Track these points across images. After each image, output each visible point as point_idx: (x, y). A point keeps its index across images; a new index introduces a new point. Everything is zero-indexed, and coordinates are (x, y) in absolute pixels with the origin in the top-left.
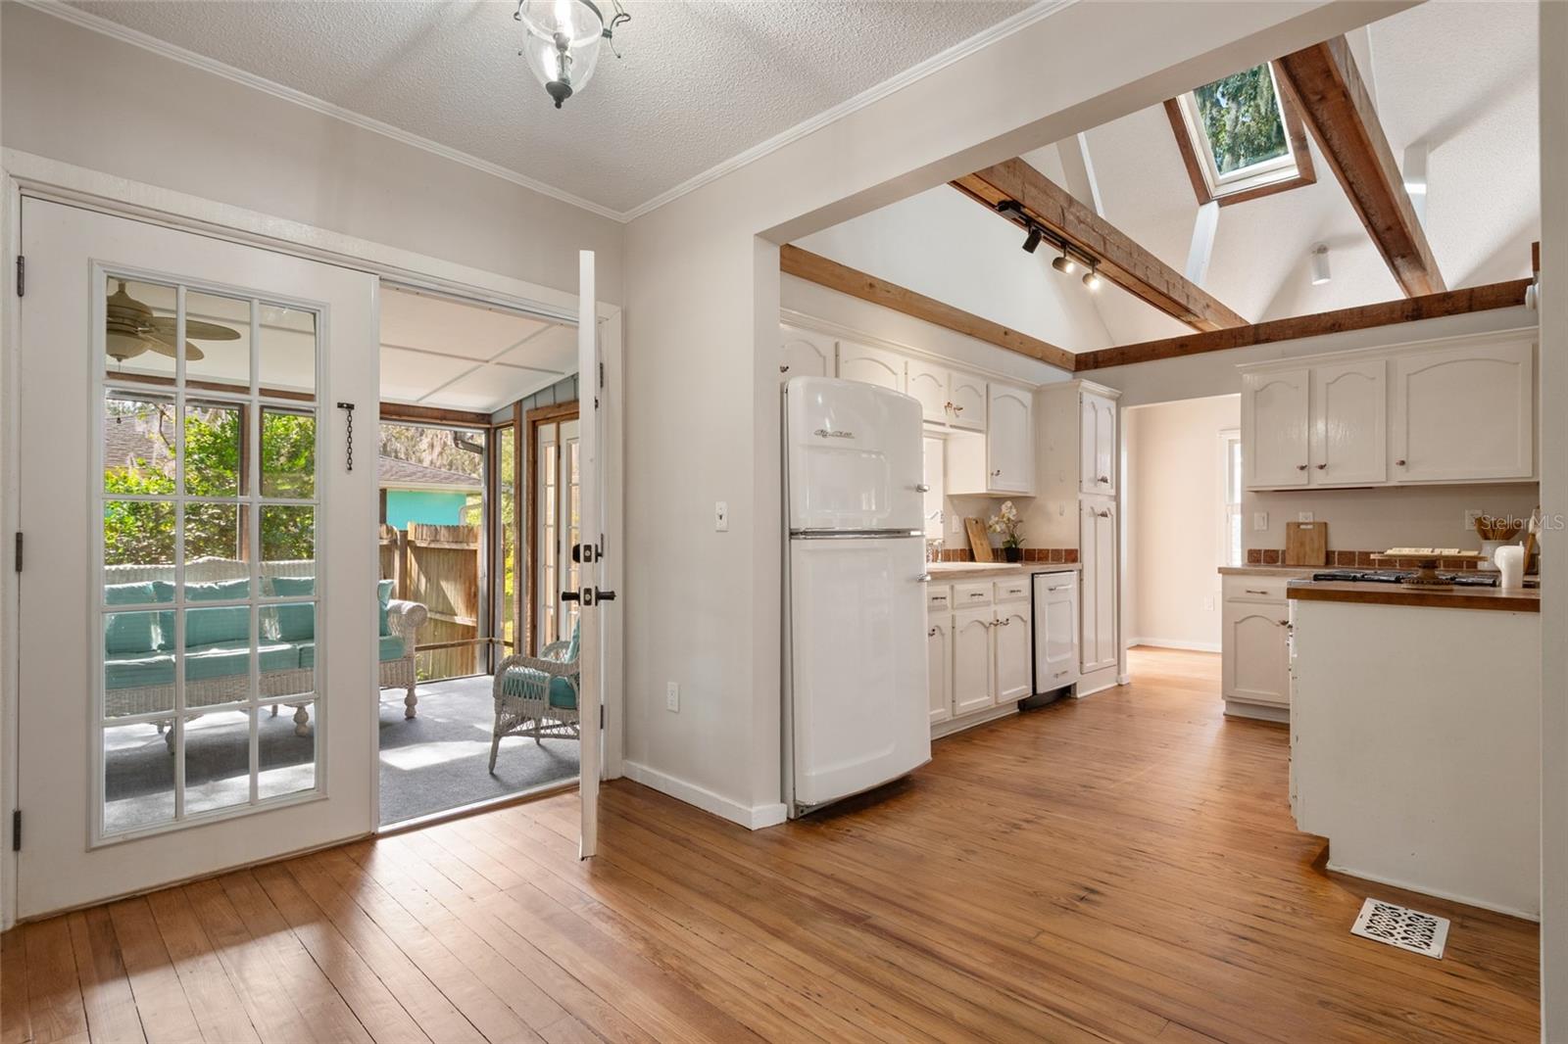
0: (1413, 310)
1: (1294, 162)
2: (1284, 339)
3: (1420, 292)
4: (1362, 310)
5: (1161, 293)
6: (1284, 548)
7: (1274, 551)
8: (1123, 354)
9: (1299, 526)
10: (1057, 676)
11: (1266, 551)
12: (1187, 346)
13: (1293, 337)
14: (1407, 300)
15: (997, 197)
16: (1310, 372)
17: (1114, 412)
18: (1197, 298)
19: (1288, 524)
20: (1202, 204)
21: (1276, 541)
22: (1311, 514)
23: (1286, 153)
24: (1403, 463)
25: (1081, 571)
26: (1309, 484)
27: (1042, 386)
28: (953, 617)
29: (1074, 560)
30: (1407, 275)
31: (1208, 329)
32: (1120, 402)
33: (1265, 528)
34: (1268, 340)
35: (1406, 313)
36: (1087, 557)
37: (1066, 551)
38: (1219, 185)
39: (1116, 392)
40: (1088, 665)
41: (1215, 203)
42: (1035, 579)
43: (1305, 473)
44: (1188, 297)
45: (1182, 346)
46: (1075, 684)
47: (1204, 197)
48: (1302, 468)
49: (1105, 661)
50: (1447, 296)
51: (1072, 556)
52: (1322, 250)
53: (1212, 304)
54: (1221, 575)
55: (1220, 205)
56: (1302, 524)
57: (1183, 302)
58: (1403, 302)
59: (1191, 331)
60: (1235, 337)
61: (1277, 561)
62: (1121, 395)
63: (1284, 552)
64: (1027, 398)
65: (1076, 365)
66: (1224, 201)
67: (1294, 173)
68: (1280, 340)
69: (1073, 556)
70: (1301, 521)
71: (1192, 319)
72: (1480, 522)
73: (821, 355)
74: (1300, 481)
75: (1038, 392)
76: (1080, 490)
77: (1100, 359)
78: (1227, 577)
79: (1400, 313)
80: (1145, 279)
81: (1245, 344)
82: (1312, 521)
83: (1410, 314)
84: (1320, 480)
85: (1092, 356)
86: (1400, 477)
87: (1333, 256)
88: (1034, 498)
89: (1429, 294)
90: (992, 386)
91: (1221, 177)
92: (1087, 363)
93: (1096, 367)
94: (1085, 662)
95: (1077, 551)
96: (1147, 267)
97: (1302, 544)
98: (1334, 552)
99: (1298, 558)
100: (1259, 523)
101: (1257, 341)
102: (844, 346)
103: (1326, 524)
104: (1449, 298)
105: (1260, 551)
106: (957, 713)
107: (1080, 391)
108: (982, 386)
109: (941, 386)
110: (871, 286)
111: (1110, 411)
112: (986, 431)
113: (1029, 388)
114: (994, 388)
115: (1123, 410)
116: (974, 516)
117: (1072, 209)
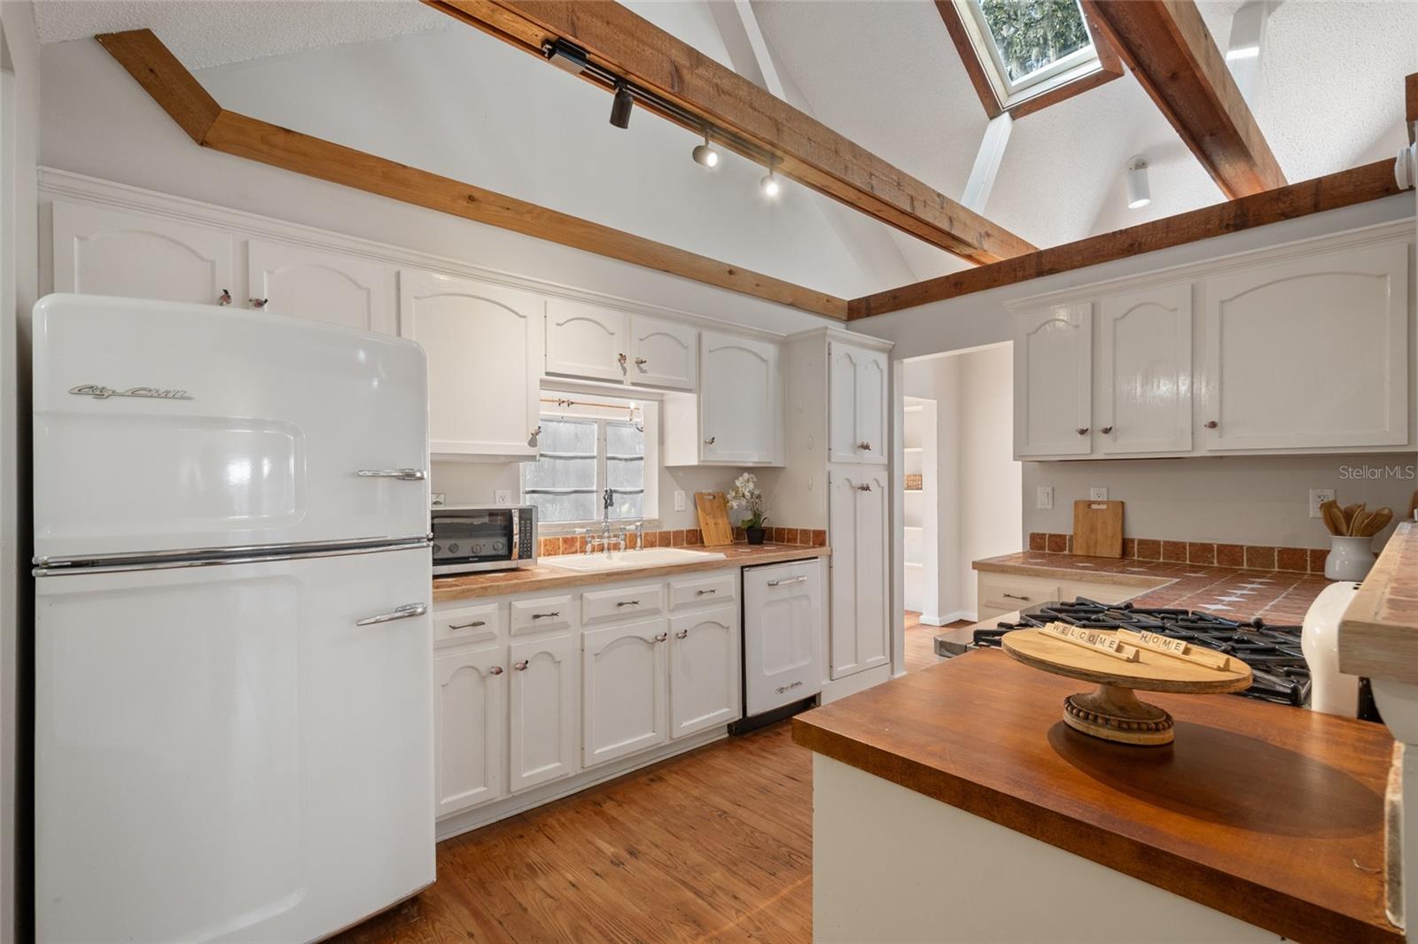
0: (1236, 217)
1: (1096, 55)
2: (1073, 268)
3: (1246, 191)
4: (1168, 222)
5: (903, 212)
6: (1071, 533)
7: (1059, 536)
8: (895, 298)
9: (1089, 506)
10: (781, 690)
11: (1051, 536)
12: (961, 284)
13: (1083, 265)
14: (1230, 202)
15: (535, 35)
16: (1093, 306)
17: (885, 366)
18: (968, 223)
19: (1076, 503)
20: (991, 118)
21: (1062, 524)
22: (1104, 490)
23: (1088, 43)
24: (1213, 425)
25: (830, 557)
26: (1092, 452)
27: (788, 336)
28: (582, 636)
29: (822, 544)
30: (1228, 170)
31: (989, 261)
32: (893, 355)
33: (1050, 507)
34: (1052, 271)
35: (1226, 222)
36: (840, 540)
37: (814, 531)
38: (1012, 94)
39: (888, 343)
40: (840, 669)
41: (1006, 116)
42: (745, 573)
43: (1087, 438)
44: (951, 220)
45: (956, 284)
46: (820, 694)
47: (993, 110)
48: (1083, 432)
49: (869, 660)
50: (1286, 192)
51: (819, 538)
52: (1141, 165)
53: (991, 232)
54: (976, 571)
55: (1014, 117)
56: (1094, 502)
57: (945, 225)
58: (1223, 206)
59: (971, 266)
60: (1015, 270)
61: (1065, 550)
62: (894, 346)
63: (1071, 537)
64: (770, 351)
65: (849, 314)
66: (1017, 112)
67: (1096, 66)
68: (1067, 269)
69: (821, 539)
70: (1092, 499)
71: (968, 251)
72: (1328, 508)
73: (359, 287)
74: (1080, 448)
75: (786, 345)
76: (829, 460)
77: (873, 305)
78: (982, 573)
79: (1217, 222)
80: (867, 189)
81: (1025, 278)
82: (1105, 499)
83: (1231, 222)
84: (1107, 448)
85: (864, 303)
86: (1210, 445)
87: (1152, 172)
88: (783, 468)
89: (1259, 191)
90: (705, 334)
91: (1014, 83)
92: (859, 310)
93: (868, 315)
94: (834, 665)
95: (824, 532)
96: (872, 174)
97: (1093, 529)
98: (1133, 540)
99: (1088, 548)
100: (1042, 500)
101: (1040, 273)
102: (409, 276)
103: (1123, 503)
104: (1287, 196)
105: (1044, 535)
106: (586, 766)
107: (828, 340)
108: (688, 334)
109: (612, 334)
110: (471, 198)
111: (878, 365)
112: (696, 389)
113: (771, 339)
114: (711, 339)
115: (896, 363)
116: (711, 491)
117: (701, 71)
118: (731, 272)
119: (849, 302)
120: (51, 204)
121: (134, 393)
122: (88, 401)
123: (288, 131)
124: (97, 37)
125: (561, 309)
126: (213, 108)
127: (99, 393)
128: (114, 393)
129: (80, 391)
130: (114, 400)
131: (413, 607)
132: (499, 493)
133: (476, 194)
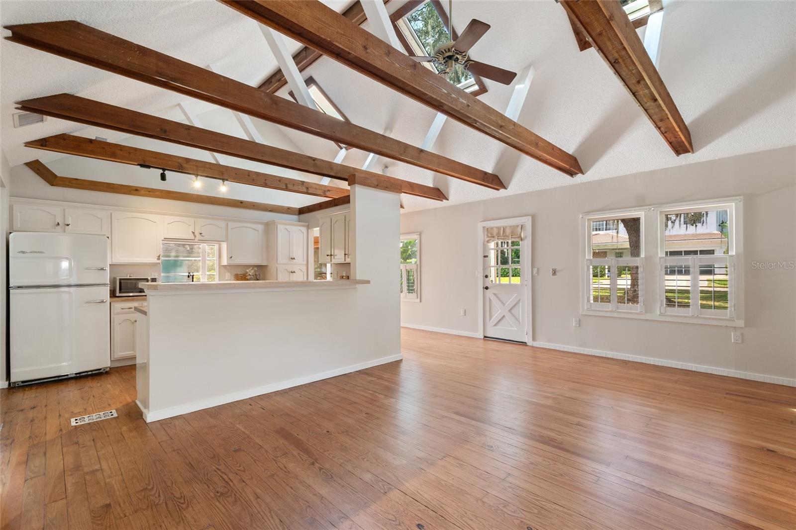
17: (305, 231)
27: (268, 222)
31: (335, 197)
32: (308, 228)
39: (307, 224)
62: (309, 225)
64: (260, 227)
65: (299, 212)
73: (99, 219)
75: (267, 225)
76: (277, 263)
80: (264, 185)
88: (267, 265)
90: (230, 223)
102: (115, 214)
107: (276, 224)
108: (222, 224)
109: (190, 225)
110: (136, 190)
111: (301, 231)
112: (226, 240)
113: (261, 223)
114: (231, 225)
115: (309, 230)
116: (242, 273)
117: (190, 163)
118: (241, 203)
119: (299, 209)
120: (13, 205)
121: (31, 252)
122: (21, 254)
123: (77, 179)
124: (25, 164)
125: (168, 219)
126: (55, 176)
127: (23, 252)
128: (27, 252)
129: (19, 252)
130: (27, 254)
131: (103, 300)
132: (153, 274)
133: (138, 189)
